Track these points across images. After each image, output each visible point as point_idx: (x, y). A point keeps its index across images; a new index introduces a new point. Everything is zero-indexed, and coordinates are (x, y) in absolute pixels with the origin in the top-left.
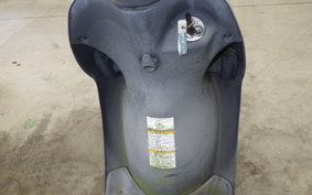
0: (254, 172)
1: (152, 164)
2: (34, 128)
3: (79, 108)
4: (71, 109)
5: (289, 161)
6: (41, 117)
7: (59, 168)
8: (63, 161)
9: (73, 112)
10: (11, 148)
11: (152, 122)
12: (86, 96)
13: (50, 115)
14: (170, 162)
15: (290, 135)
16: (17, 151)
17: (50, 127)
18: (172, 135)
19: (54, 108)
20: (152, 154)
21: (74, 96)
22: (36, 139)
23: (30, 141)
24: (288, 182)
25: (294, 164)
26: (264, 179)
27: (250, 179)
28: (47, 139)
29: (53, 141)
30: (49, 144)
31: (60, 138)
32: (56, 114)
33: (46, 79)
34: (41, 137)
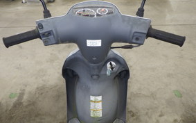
0: (133, 116)
1: (92, 115)
2: (16, 98)
3: (40, 85)
4: (36, 86)
5: (148, 109)
6: (18, 91)
7: (34, 120)
8: (36, 116)
9: (37, 88)
10: (4, 111)
11: (92, 98)
12: (44, 78)
13: (24, 90)
14: (100, 114)
15: (148, 96)
16: (8, 112)
17: (25, 97)
18: (101, 103)
19: (26, 86)
20: (92, 111)
21: (36, 78)
22: (18, 104)
23: (15, 106)
24: (148, 119)
25: (150, 110)
26: (138, 119)
27: (131, 119)
28: (25, 104)
29: (29, 105)
30: (26, 107)
31: (32, 103)
32: (28, 89)
33: (18, 68)
34: (21, 103)
